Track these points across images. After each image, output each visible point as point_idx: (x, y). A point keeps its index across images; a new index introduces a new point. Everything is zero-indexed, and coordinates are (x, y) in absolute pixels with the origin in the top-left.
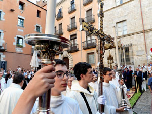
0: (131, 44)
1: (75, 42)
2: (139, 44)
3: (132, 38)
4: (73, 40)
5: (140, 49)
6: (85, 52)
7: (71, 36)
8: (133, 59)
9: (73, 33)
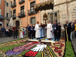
0: (58, 11)
1: (24, 11)
2: (64, 11)
3: (59, 7)
4: (22, 10)
5: (64, 14)
6: (29, 17)
7: (21, 7)
8: (59, 20)
9: (22, 5)
